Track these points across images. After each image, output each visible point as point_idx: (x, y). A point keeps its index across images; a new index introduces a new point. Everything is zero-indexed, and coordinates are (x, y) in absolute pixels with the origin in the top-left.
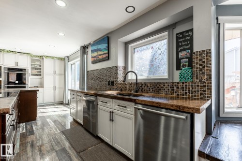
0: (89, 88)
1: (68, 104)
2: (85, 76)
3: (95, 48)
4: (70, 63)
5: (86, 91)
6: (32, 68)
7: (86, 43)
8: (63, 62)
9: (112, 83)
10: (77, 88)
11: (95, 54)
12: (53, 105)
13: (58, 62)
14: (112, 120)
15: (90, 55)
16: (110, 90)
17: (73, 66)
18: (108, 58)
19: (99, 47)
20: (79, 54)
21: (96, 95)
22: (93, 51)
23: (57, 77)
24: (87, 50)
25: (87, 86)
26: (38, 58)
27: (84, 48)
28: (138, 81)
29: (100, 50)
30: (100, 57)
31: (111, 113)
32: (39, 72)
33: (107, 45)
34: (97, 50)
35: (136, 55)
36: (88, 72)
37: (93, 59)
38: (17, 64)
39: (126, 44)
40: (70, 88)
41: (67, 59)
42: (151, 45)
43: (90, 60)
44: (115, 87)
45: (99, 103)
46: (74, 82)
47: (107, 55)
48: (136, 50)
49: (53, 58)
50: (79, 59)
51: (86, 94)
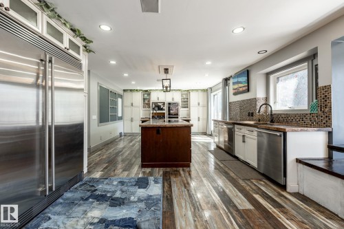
0: (230, 119)
1: (211, 135)
2: (227, 106)
3: (236, 80)
4: (212, 94)
5: (228, 121)
6: (182, 102)
7: (228, 76)
8: (206, 93)
9: (252, 114)
10: (220, 118)
11: (236, 86)
12: (198, 135)
13: (201, 94)
14: (244, 142)
15: (231, 87)
16: (249, 120)
17: (216, 97)
18: (248, 90)
19: (240, 79)
20: (221, 86)
21: (234, 124)
22: (234, 83)
23: (201, 109)
24: (228, 82)
25: (230, 116)
26: (186, 93)
27: (226, 80)
28: (273, 112)
29: (240, 83)
30: (241, 89)
31: (244, 136)
32: (186, 104)
33: (246, 78)
34: (238, 83)
35: (280, 85)
36: (230, 103)
37: (234, 91)
38: (173, 99)
39: (268, 75)
40: (212, 118)
41: (209, 90)
42: (295, 74)
43: (232, 92)
44: (254, 118)
45: (236, 130)
46: (216, 113)
47: (247, 88)
48: (280, 79)
49: (197, 90)
50: (221, 90)
51: (227, 123)
